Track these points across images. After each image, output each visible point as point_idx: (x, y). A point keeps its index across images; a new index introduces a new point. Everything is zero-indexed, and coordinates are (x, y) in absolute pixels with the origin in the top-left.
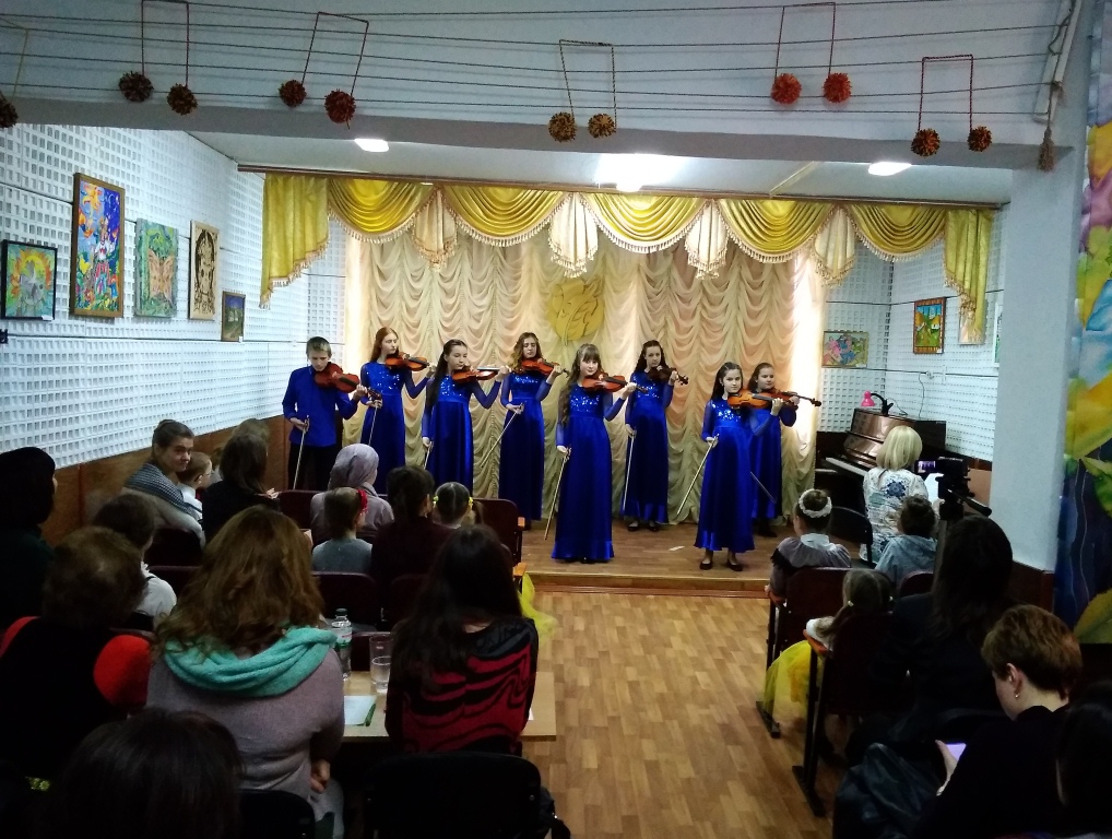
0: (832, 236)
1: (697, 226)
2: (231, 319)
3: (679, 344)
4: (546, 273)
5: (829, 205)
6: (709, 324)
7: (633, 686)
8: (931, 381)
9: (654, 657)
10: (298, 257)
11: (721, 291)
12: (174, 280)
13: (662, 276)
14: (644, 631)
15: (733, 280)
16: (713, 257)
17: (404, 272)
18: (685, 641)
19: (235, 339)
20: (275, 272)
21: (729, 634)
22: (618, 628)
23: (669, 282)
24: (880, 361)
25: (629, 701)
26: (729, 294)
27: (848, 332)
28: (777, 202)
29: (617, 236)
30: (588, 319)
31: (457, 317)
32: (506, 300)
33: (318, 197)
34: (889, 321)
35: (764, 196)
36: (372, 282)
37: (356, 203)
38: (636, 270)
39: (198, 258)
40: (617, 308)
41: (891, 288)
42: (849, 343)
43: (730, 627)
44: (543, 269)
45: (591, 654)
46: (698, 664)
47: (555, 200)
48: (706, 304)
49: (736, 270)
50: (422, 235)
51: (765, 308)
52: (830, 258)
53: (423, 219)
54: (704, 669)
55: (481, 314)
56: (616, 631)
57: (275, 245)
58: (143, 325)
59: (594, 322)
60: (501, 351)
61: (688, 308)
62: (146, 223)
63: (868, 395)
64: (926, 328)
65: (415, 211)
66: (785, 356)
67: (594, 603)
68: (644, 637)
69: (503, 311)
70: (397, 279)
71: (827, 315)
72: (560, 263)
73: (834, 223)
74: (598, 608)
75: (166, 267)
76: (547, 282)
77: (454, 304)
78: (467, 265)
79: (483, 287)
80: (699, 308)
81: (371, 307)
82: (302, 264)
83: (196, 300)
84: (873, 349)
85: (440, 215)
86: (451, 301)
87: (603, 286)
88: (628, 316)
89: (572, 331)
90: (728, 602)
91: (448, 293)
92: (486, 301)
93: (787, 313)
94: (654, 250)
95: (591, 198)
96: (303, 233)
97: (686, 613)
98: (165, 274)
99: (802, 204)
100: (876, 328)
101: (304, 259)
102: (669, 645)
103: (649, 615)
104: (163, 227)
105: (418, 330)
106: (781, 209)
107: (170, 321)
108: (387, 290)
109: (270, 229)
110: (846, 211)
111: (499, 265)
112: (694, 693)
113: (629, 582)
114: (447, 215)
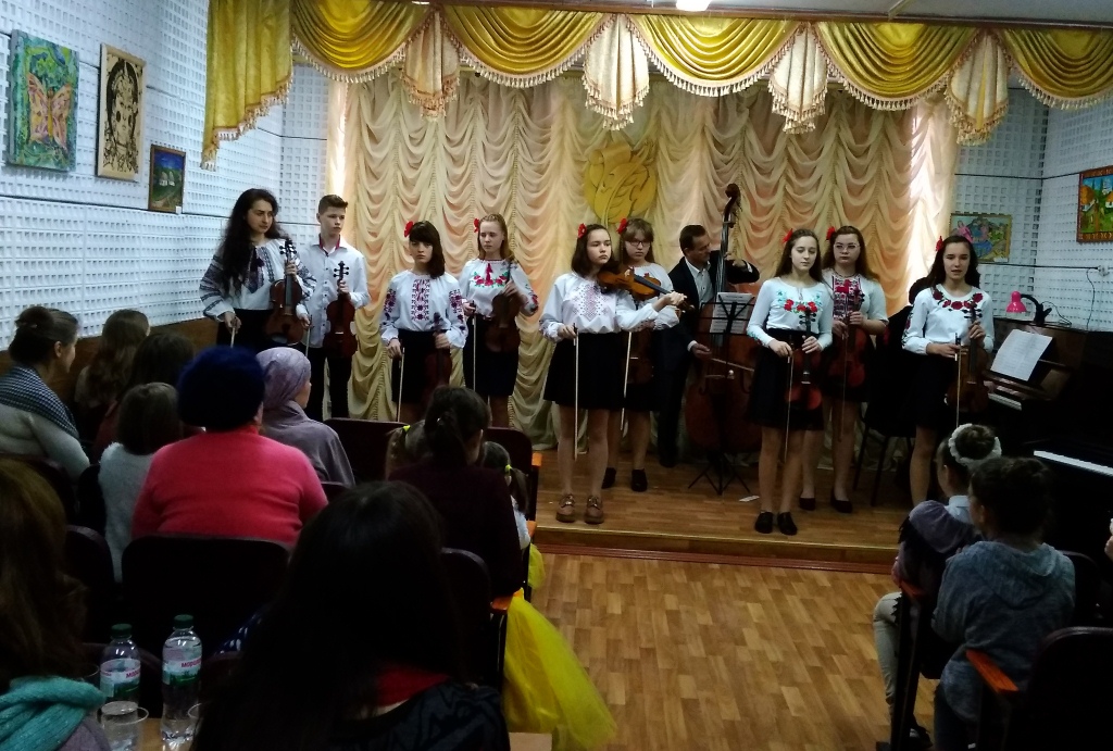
0: (976, 73)
1: (786, 59)
2: (164, 183)
3: (755, 228)
4: (583, 135)
5: (972, 31)
6: (794, 201)
7: (689, 706)
8: (1105, 279)
9: (720, 659)
10: (251, 101)
11: (811, 159)
12: (70, 121)
13: (735, 138)
14: (705, 619)
15: (829, 144)
16: (806, 101)
17: (400, 133)
18: (764, 636)
19: (170, 209)
20: (221, 121)
21: (827, 628)
22: (669, 613)
23: (743, 147)
24: (1027, 254)
25: (683, 734)
26: (823, 165)
27: (984, 214)
28: (899, 27)
29: (674, 73)
30: (635, 195)
31: (467, 191)
32: (530, 169)
33: (278, 20)
34: (1039, 201)
35: (880, 17)
36: (360, 146)
37: (328, 30)
38: (699, 130)
39: (111, 96)
40: (674, 180)
41: (1043, 156)
42: (985, 230)
43: (829, 617)
44: (579, 131)
45: (630, 653)
46: (784, 674)
47: (592, 25)
48: (793, 178)
49: (833, 131)
50: (413, 71)
51: (872, 179)
52: (972, 103)
53: (415, 51)
54: (794, 683)
55: (497, 187)
56: (665, 617)
57: (221, 83)
58: (22, 179)
59: (644, 198)
60: (522, 235)
61: (768, 181)
62: (26, 38)
63: (1017, 297)
64: (1097, 207)
65: (405, 40)
66: (896, 246)
67: (637, 573)
68: (705, 628)
69: (526, 184)
70: (391, 142)
71: (955, 193)
72: (598, 110)
73: (980, 54)
74: (641, 581)
75: (59, 101)
76: (584, 147)
77: (464, 174)
78: (480, 124)
79: (501, 152)
80: (783, 182)
81: (358, 178)
82: (257, 110)
83: (109, 152)
84: (1018, 239)
85: (438, 44)
86: (459, 171)
87: (656, 153)
88: (689, 191)
89: (615, 211)
90: (822, 578)
91: (455, 161)
92: (504, 171)
93: (901, 188)
94: (726, 92)
95: (641, 22)
96: (258, 68)
97: (764, 592)
98: (56, 110)
99: (935, 29)
100: (1022, 210)
101: (260, 103)
102: (741, 641)
103: (712, 593)
104: (54, 46)
105: (417, 208)
106: (901, 36)
107: (65, 177)
108: (379, 155)
109: (215, 63)
110: (995, 38)
111: (522, 124)
112: (779, 723)
113: (686, 545)
114: (447, 45)
